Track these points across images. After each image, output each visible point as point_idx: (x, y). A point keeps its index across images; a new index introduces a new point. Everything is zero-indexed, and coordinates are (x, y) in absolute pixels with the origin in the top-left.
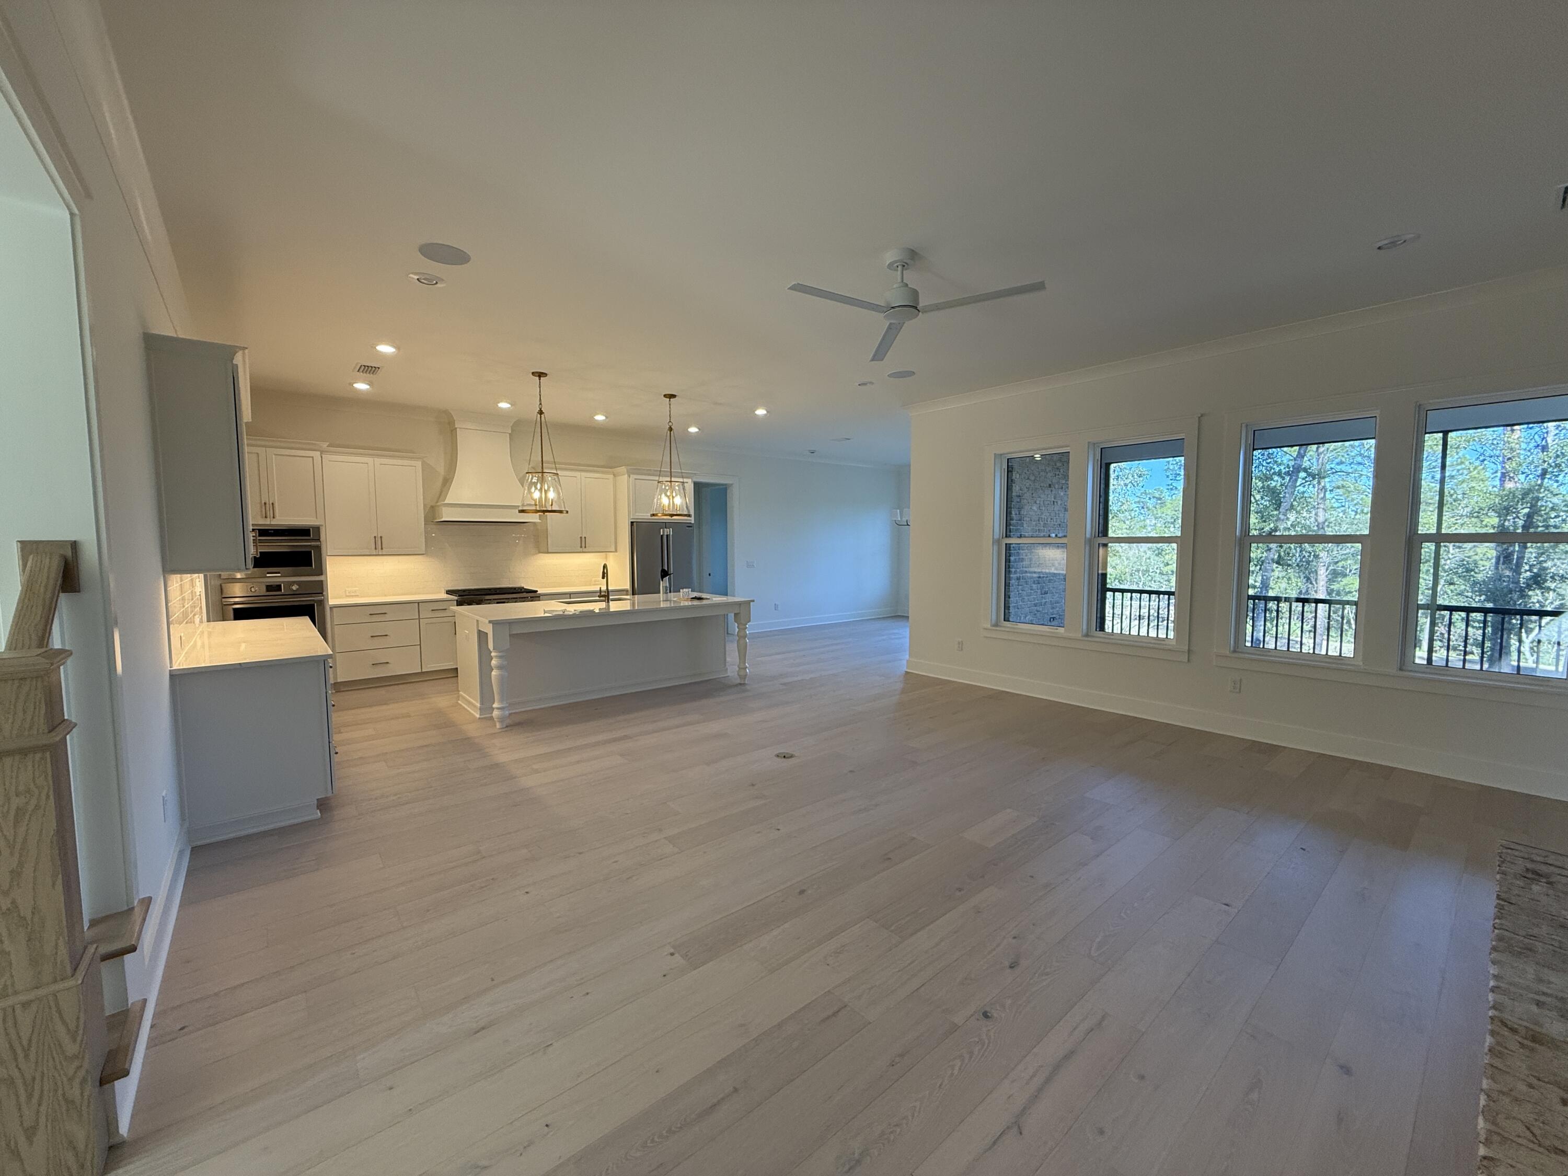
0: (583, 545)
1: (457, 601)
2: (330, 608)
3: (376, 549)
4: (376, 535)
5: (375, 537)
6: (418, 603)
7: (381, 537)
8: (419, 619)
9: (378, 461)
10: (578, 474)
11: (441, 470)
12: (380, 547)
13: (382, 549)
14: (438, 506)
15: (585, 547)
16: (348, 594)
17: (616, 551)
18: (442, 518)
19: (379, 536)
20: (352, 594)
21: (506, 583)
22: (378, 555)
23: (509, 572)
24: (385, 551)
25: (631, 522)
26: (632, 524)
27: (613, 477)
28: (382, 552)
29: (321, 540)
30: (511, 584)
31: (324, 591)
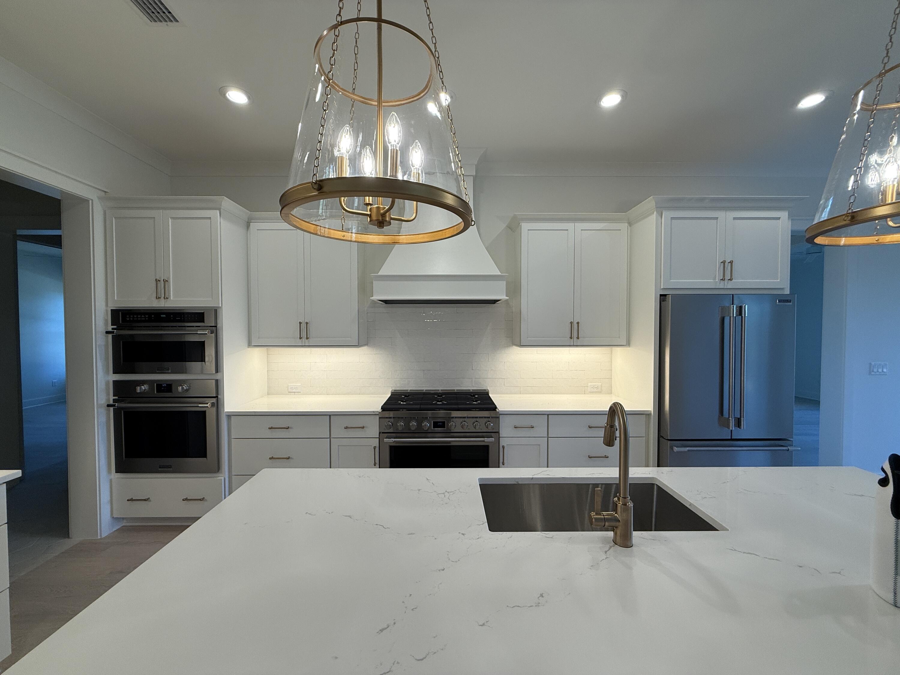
0: (576, 336)
1: (378, 416)
3: (301, 338)
4: (302, 320)
6: (330, 416)
7: (307, 323)
8: (330, 438)
10: (570, 226)
12: (306, 337)
15: (578, 338)
16: (290, 390)
17: (628, 344)
18: (373, 297)
19: (305, 322)
20: (294, 391)
21: (468, 385)
22: (305, 346)
23: (472, 370)
24: (311, 342)
25: (661, 295)
26: (663, 297)
27: (630, 224)
28: (309, 341)
29: (218, 326)
30: (474, 386)
31: (219, 394)
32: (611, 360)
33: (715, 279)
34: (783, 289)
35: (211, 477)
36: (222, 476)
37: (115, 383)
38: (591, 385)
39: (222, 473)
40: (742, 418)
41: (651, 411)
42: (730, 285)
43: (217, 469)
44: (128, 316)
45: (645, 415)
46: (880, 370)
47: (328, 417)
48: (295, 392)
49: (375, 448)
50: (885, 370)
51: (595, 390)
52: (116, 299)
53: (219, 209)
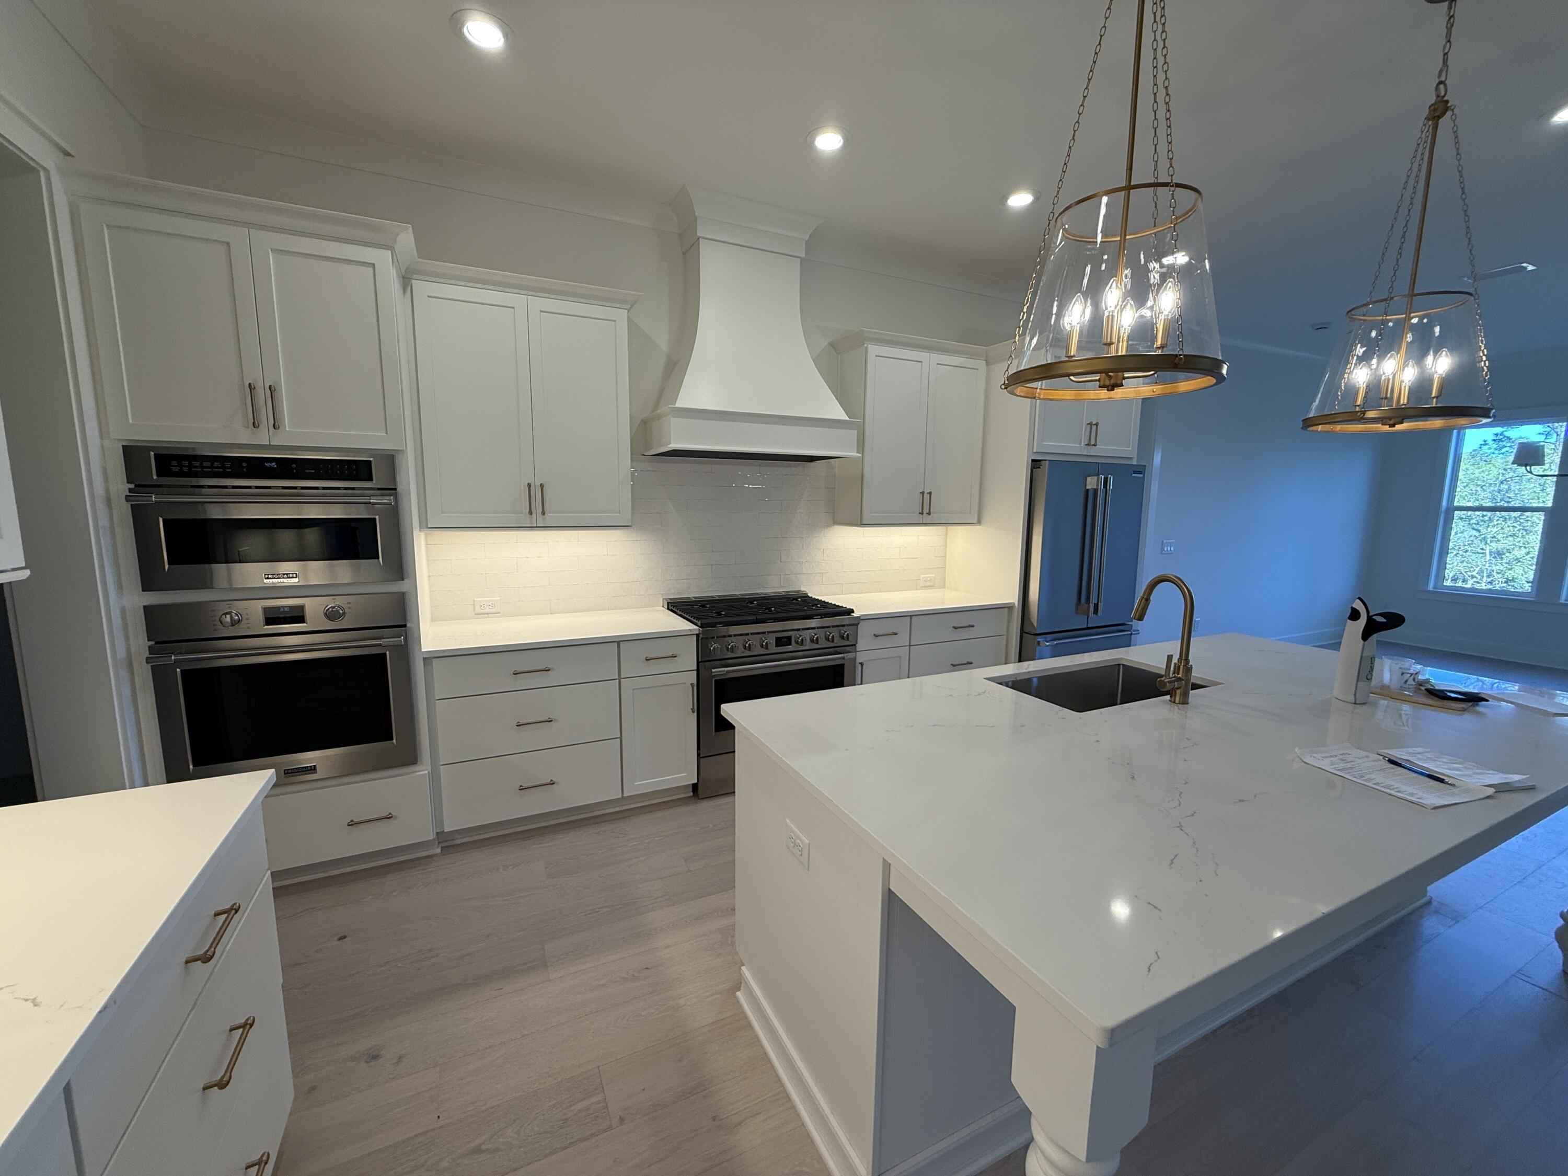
0: (926, 510)
1: (698, 635)
2: (425, 659)
3: (530, 513)
4: (531, 481)
5: (529, 485)
6: (618, 643)
7: (542, 486)
8: (620, 678)
9: (538, 303)
10: (923, 356)
11: (663, 341)
12: (539, 510)
13: (543, 513)
14: (659, 417)
15: (929, 514)
16: (478, 610)
17: (979, 522)
18: (670, 444)
19: (538, 484)
20: (487, 610)
21: (774, 586)
22: (537, 527)
23: (781, 562)
24: (550, 519)
25: (1033, 461)
26: (1036, 464)
27: (988, 364)
28: (544, 519)
29: (398, 489)
30: (783, 587)
31: (408, 618)
32: (946, 542)
33: (1080, 444)
34: (1131, 458)
35: (402, 775)
36: (425, 768)
37: (149, 611)
38: (923, 578)
39: (422, 764)
40: (1100, 604)
41: (1014, 604)
42: (1093, 451)
43: (410, 757)
44: (174, 463)
45: (1006, 609)
46: (1169, 549)
47: (616, 644)
48: (488, 614)
49: (692, 685)
50: (1172, 549)
51: (928, 584)
52: (131, 422)
53: (391, 248)
